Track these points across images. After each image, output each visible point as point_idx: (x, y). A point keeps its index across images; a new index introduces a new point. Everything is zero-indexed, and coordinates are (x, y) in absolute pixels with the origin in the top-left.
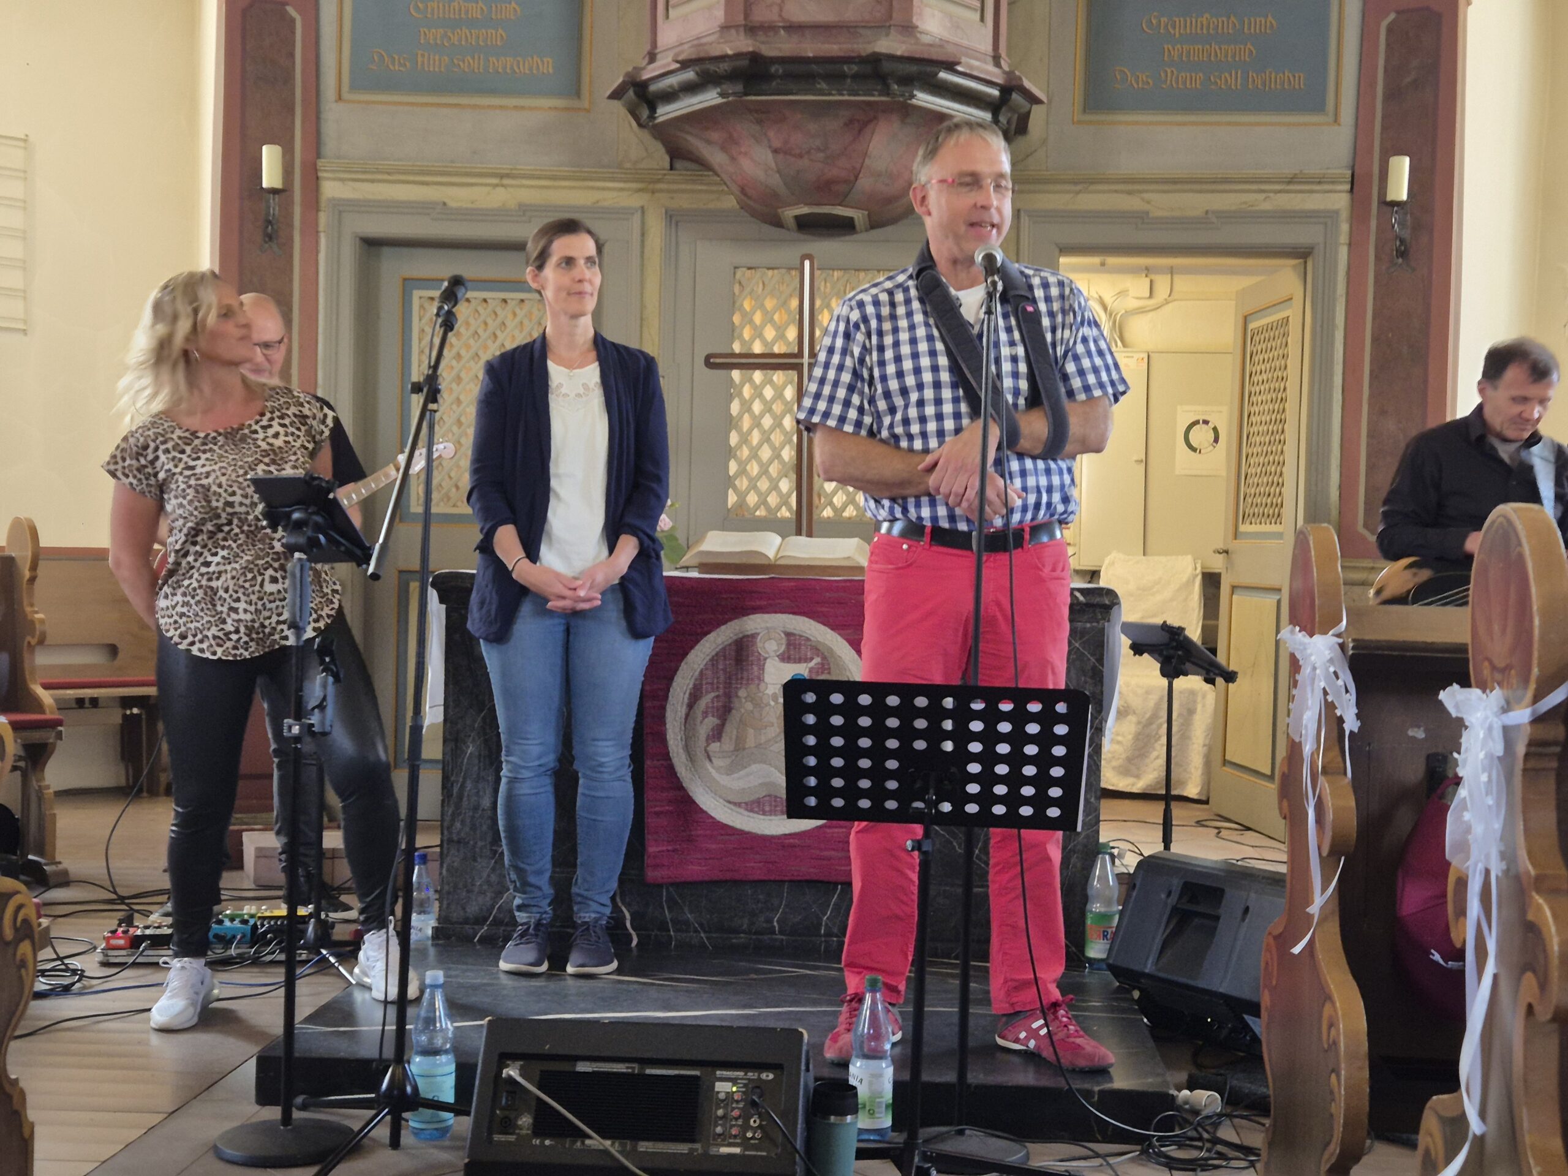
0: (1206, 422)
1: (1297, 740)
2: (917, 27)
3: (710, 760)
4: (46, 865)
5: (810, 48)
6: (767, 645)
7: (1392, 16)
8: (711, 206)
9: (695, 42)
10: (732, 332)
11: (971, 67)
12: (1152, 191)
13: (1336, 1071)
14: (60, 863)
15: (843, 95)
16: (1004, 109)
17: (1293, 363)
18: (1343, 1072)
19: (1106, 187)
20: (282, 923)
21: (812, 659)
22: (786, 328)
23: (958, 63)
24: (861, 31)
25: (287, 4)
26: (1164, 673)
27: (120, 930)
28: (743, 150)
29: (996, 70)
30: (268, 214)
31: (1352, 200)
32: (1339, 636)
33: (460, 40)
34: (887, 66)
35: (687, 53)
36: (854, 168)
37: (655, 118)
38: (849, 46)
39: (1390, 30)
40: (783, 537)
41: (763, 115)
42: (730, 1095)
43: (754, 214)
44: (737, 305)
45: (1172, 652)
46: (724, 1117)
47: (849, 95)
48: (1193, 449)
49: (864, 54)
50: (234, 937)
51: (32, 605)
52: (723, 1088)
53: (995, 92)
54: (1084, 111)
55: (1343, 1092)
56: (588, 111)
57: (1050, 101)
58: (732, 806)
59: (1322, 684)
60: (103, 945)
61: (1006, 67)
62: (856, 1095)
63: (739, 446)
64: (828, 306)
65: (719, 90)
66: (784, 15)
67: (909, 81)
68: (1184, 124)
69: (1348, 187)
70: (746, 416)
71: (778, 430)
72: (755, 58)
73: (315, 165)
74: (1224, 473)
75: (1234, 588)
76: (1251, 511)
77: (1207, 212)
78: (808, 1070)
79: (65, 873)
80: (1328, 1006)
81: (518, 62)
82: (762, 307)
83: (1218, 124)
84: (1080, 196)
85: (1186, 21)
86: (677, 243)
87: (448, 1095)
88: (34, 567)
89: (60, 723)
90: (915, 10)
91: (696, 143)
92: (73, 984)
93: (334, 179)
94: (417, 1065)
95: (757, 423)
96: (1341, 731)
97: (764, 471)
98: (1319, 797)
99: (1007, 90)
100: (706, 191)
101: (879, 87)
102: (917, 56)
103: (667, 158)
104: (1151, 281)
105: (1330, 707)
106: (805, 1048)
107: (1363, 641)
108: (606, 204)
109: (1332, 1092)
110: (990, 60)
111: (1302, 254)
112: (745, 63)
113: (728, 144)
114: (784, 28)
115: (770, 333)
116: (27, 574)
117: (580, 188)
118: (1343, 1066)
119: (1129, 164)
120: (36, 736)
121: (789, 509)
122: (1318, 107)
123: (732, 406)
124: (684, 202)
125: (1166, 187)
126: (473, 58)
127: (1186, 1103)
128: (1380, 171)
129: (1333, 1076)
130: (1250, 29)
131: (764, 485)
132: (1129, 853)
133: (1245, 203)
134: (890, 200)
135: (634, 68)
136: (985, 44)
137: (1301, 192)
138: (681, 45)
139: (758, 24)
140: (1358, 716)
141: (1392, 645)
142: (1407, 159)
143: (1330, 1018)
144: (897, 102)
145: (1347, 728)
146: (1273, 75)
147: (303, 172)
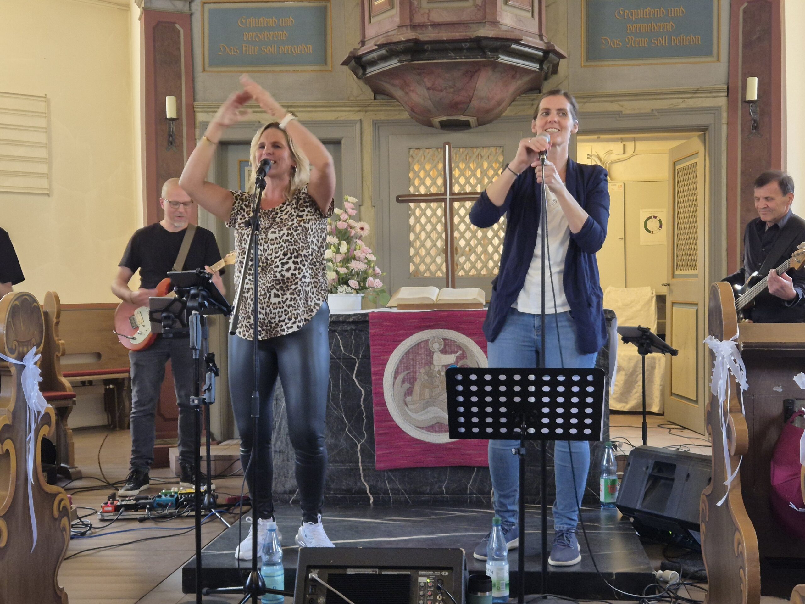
0: (655, 217)
1: (715, 395)
2: (499, 22)
3: (407, 406)
4: (70, 468)
5: (444, 35)
6: (434, 345)
7: (746, 4)
8: (396, 118)
9: (385, 35)
10: (409, 182)
11: (528, 41)
12: (624, 100)
13: (742, 567)
14: (77, 467)
15: (462, 58)
16: (545, 62)
17: (700, 186)
18: (746, 568)
19: (599, 99)
20: (191, 496)
21: (457, 352)
22: (437, 178)
23: (521, 40)
24: (470, 25)
25: (176, 23)
26: (640, 352)
27: (109, 502)
28: (411, 89)
29: (542, 42)
30: (170, 132)
31: (728, 100)
32: (735, 341)
33: (264, 38)
34: (484, 43)
35: (381, 41)
36: (469, 96)
37: (366, 74)
38: (464, 34)
39: (745, 12)
40: (440, 289)
41: (422, 71)
42: (426, 584)
43: (418, 121)
44: (411, 168)
45: (643, 341)
46: (424, 595)
47: (466, 58)
48: (649, 231)
49: (472, 37)
50: (167, 504)
51: (58, 336)
52: (422, 580)
53: (541, 54)
54: (587, 61)
55: (747, 579)
56: (331, 71)
57: (569, 56)
58: (419, 429)
59: (728, 366)
60: (101, 510)
61: (546, 41)
62: (491, 581)
63: (415, 241)
64: (458, 167)
65: (398, 59)
66: (430, 18)
67: (495, 50)
68: (639, 65)
69: (726, 94)
70: (418, 225)
71: (434, 231)
72: (416, 42)
73: (193, 105)
74: (666, 243)
75: (673, 304)
76: (681, 264)
77: (652, 110)
78: (466, 569)
79: (80, 472)
80: (737, 534)
81: (294, 48)
82: (424, 168)
83: (657, 64)
84: (586, 104)
85: (638, 11)
86: (379, 137)
87: (281, 587)
88: (58, 316)
89: (74, 396)
90: (498, 13)
91: (388, 87)
92: (86, 531)
93: (202, 112)
94: (264, 570)
95: (423, 228)
96: (739, 390)
97: (428, 253)
98: (728, 425)
99: (546, 52)
100: (393, 110)
101: (481, 54)
102: (500, 37)
103: (372, 94)
104: (624, 145)
105: (732, 378)
106: (464, 558)
107: (748, 343)
108: (342, 119)
109: (741, 579)
110: (537, 37)
111: (703, 130)
112: (411, 44)
113: (404, 86)
114: (430, 25)
115: (428, 182)
116: (55, 320)
117: (329, 111)
118: (746, 565)
119: (611, 87)
120: (62, 403)
121: (442, 272)
122: (709, 53)
123: (410, 220)
124: (382, 116)
125: (630, 98)
126: (271, 47)
127: (661, 577)
128: (742, 85)
129: (741, 570)
130: (671, 14)
131: (428, 260)
132: (624, 444)
133: (672, 104)
134: (488, 111)
135: (355, 49)
136: (535, 29)
137: (701, 97)
138: (378, 36)
139: (417, 24)
140: (747, 382)
141: (764, 345)
142: (756, 79)
143: (738, 540)
144: (490, 61)
145: (742, 388)
146: (684, 37)
147: (187, 109)
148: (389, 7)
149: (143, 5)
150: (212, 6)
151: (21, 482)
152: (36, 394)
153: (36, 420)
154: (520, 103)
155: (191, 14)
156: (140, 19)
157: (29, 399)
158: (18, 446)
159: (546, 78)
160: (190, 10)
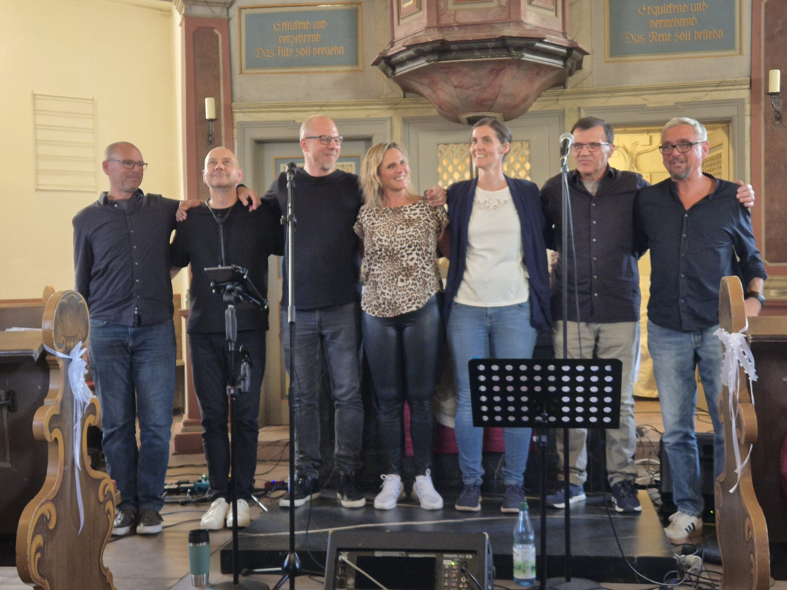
2: (523, 22)
5: (470, 35)
8: (425, 115)
9: (413, 36)
10: (438, 176)
11: (551, 39)
12: (648, 94)
13: (753, 552)
15: (487, 57)
16: (569, 59)
18: (756, 554)
19: (624, 94)
22: (464, 172)
23: (545, 38)
24: (496, 25)
25: (214, 28)
28: (439, 87)
29: (565, 40)
30: (209, 131)
31: (751, 92)
32: (744, 333)
33: (298, 41)
34: (509, 42)
35: (409, 42)
36: (495, 93)
37: (395, 74)
38: (489, 33)
39: (766, 5)
41: (448, 70)
42: (451, 566)
43: (446, 117)
44: (440, 163)
46: (448, 578)
47: (491, 57)
49: (497, 37)
52: (447, 563)
53: (564, 51)
54: (611, 56)
55: (757, 564)
56: (362, 71)
57: (593, 52)
59: (737, 358)
61: (570, 38)
65: (426, 59)
66: (457, 20)
67: (519, 49)
68: (661, 60)
69: (748, 86)
72: (443, 42)
73: (231, 106)
77: (676, 103)
78: (489, 553)
80: (747, 520)
81: (327, 50)
82: (452, 163)
83: (680, 58)
84: (610, 99)
85: (660, 8)
86: (409, 134)
90: (522, 13)
91: (416, 85)
93: (240, 112)
96: (748, 381)
98: (738, 415)
99: (570, 50)
100: (422, 107)
101: (506, 53)
102: (524, 36)
103: (402, 92)
104: (651, 137)
105: (741, 369)
106: (487, 542)
107: (756, 335)
108: (373, 117)
109: (751, 563)
110: (561, 34)
111: (726, 122)
112: (438, 45)
113: (432, 84)
114: (457, 26)
115: (457, 176)
117: (360, 109)
118: (756, 551)
119: (636, 81)
122: (732, 47)
124: (411, 113)
125: (654, 92)
126: (305, 49)
127: (684, 561)
128: (765, 78)
129: (752, 555)
130: (693, 9)
132: (651, 431)
133: (695, 97)
134: (514, 107)
135: (384, 50)
136: (558, 27)
137: (724, 90)
138: (406, 37)
139: (444, 25)
140: (757, 373)
141: (772, 337)
142: (778, 72)
143: (749, 526)
144: (514, 59)
145: (751, 379)
146: (707, 32)
147: (225, 110)
148: (417, 10)
149: (183, 12)
150: (249, 11)
151: (69, 467)
152: (82, 386)
153: (82, 410)
154: (545, 98)
155: (229, 20)
156: (181, 25)
157: (75, 390)
158: (66, 434)
159: (571, 74)
160: (228, 15)
